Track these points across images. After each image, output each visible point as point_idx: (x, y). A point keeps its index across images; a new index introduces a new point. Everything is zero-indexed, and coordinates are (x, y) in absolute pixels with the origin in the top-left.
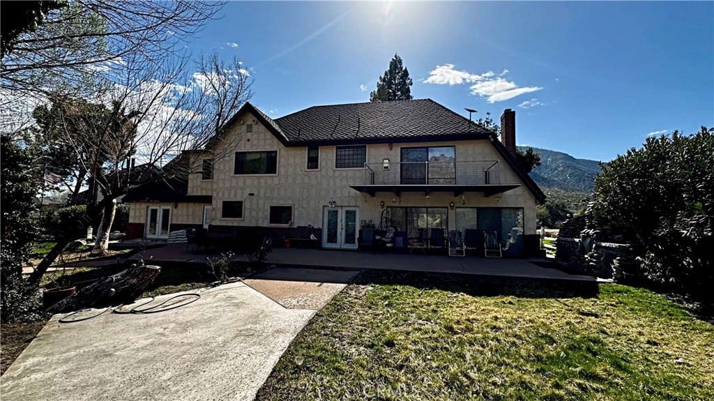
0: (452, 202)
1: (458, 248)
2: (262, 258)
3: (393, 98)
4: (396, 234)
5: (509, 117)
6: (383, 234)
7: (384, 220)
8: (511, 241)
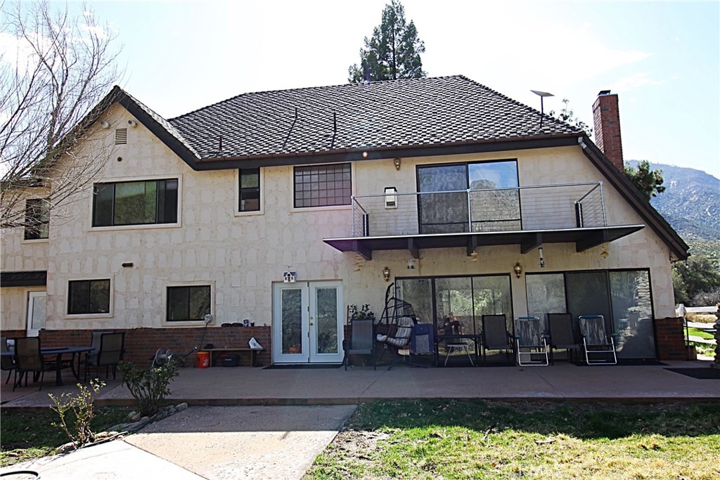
0: (518, 265)
1: (533, 351)
2: (159, 389)
3: (391, 76)
4: (416, 331)
5: (608, 105)
6: (391, 330)
7: (392, 303)
8: (628, 332)
